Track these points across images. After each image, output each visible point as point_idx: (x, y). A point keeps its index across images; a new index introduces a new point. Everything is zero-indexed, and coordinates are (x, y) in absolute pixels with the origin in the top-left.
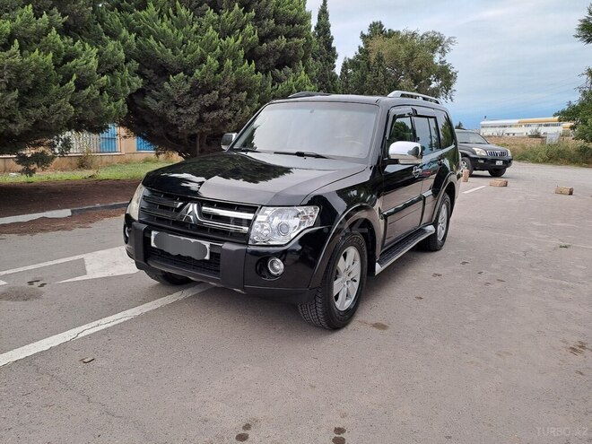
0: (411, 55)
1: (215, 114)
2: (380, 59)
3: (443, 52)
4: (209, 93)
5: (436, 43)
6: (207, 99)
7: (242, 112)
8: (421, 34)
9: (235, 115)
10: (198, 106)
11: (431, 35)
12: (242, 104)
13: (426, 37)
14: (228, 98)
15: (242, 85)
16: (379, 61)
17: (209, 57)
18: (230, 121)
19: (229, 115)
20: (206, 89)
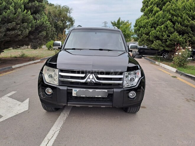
0: (60, 12)
1: (13, 32)
2: (50, 13)
3: (70, 13)
4: (11, 23)
5: (67, 10)
6: (10, 26)
7: (25, 31)
8: (62, 6)
9: (22, 32)
10: (5, 28)
11: (65, 7)
12: (24, 28)
13: (63, 7)
14: (19, 25)
15: (25, 20)
16: (49, 14)
17: (11, 7)
18: (19, 35)
19: (20, 33)
20: (9, 21)
